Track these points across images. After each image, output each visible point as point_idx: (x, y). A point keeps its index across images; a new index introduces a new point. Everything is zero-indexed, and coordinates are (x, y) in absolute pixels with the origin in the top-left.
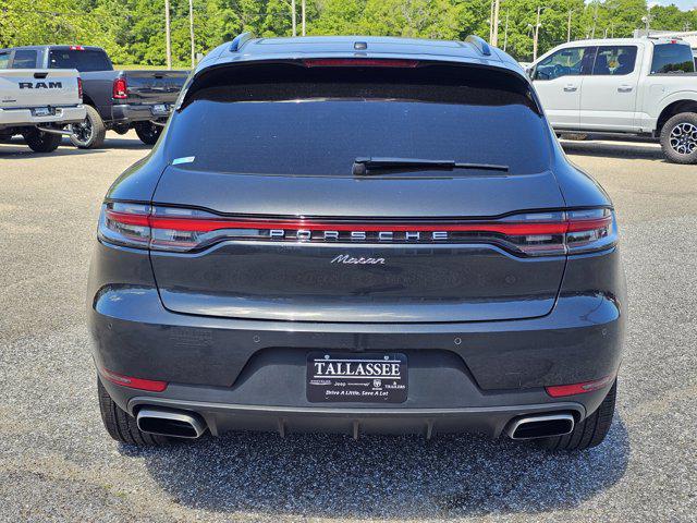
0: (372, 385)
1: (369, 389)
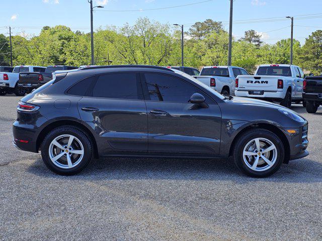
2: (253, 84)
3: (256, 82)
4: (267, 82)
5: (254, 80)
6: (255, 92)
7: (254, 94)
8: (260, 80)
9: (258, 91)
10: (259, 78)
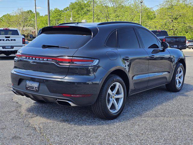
0: (34, 88)
1: (33, 89)
2: (5, 42)
3: (7, 40)
4: (15, 40)
5: (5, 39)
6: (6, 47)
7: (6, 49)
8: (10, 39)
9: (9, 46)
10: (9, 37)
